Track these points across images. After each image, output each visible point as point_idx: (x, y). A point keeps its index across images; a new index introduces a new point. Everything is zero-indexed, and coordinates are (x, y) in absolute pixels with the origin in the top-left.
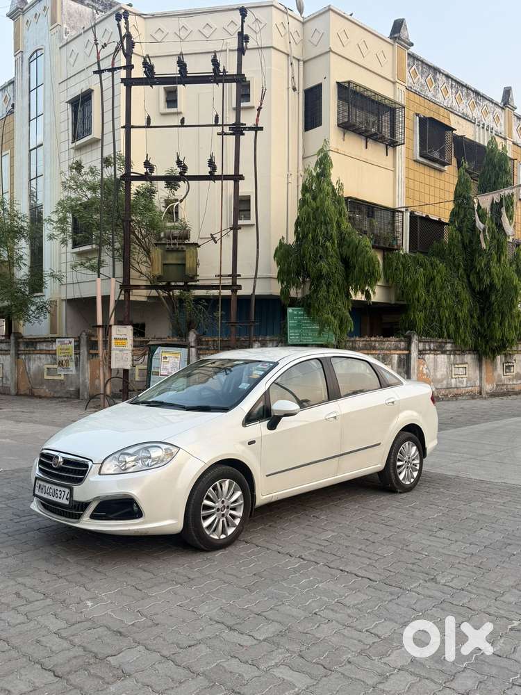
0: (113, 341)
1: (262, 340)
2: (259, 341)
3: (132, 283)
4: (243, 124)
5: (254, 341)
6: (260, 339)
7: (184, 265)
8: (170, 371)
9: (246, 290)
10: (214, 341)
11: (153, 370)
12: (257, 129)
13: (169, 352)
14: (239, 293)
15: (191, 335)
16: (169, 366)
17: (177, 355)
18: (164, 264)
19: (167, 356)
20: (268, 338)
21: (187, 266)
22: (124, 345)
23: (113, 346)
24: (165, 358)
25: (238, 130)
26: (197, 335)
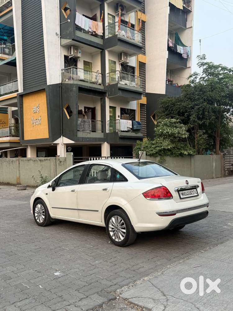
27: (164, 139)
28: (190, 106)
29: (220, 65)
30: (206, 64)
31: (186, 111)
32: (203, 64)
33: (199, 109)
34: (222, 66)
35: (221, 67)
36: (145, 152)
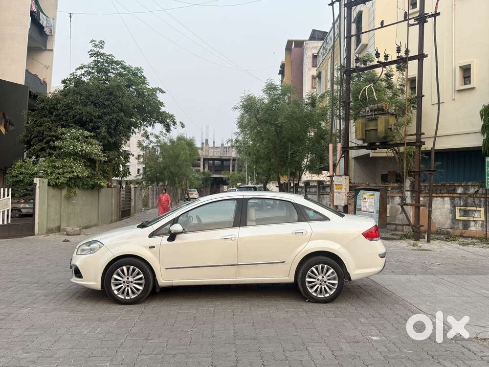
0: (335, 186)
1: (464, 185)
2: (462, 186)
3: (351, 145)
4: (426, 14)
5: (458, 186)
6: (463, 184)
7: (377, 129)
8: (368, 208)
9: (428, 146)
10: (425, 186)
11: (357, 207)
12: (436, 15)
13: (367, 195)
14: (423, 148)
15: (407, 182)
16: (367, 205)
17: (372, 197)
18: (366, 131)
19: (366, 197)
20: (470, 183)
21: (379, 130)
22: (341, 189)
23: (335, 190)
24: (365, 198)
25: (422, 20)
26: (411, 182)
27: (75, 160)
28: (97, 114)
29: (122, 61)
30: (102, 54)
31: (91, 121)
32: (97, 54)
33: (111, 120)
34: (124, 64)
35: (122, 65)
36: (46, 181)
